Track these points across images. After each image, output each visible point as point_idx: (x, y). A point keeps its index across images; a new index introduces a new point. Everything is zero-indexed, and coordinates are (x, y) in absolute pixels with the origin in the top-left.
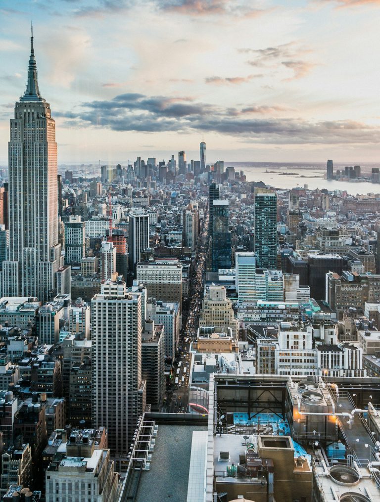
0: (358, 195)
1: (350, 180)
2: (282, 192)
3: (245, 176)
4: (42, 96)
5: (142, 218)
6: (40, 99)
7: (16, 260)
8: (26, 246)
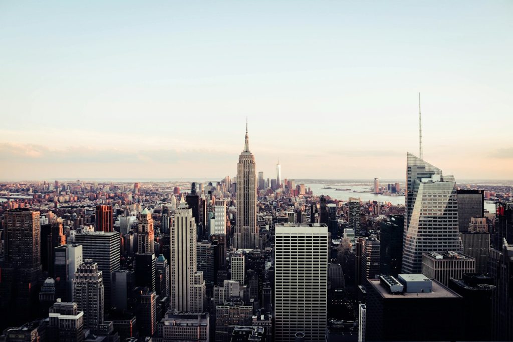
0: (398, 205)
1: (392, 195)
2: (344, 203)
3: (312, 192)
4: (251, 152)
5: (291, 214)
6: (251, 154)
7: (240, 232)
8: (244, 225)
